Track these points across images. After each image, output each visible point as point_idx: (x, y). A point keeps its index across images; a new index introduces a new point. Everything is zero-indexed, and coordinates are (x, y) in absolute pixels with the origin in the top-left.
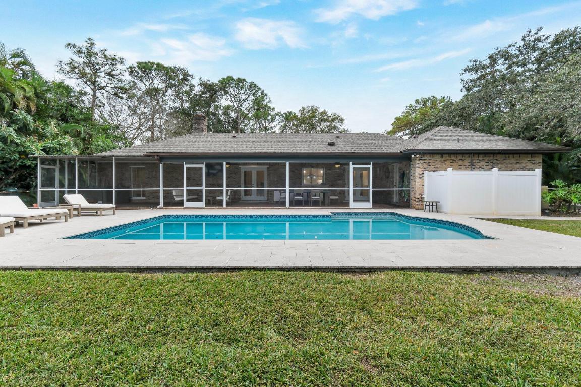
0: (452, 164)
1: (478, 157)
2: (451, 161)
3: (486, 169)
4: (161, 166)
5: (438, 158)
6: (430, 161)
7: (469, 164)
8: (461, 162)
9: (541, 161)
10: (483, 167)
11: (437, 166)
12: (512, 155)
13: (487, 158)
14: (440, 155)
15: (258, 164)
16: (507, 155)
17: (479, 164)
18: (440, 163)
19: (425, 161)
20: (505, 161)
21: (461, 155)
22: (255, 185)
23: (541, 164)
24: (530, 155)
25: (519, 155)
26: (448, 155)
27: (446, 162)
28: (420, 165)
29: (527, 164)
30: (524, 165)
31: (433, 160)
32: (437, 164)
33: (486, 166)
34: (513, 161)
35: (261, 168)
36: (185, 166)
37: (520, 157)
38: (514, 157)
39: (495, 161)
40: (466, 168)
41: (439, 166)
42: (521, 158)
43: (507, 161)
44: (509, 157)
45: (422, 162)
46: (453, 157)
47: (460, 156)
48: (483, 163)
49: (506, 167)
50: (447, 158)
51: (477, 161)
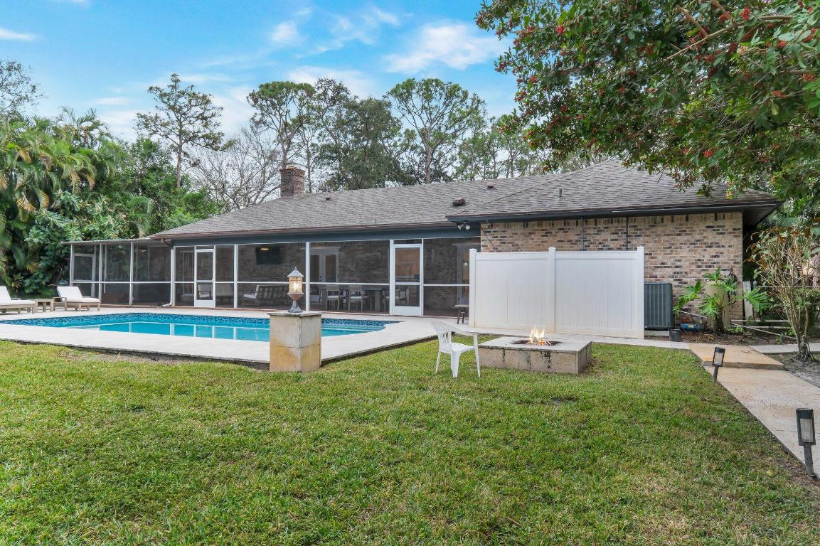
0: (545, 238)
1: (596, 224)
2: (543, 233)
3: (612, 246)
4: (173, 252)
5: (518, 228)
6: (503, 234)
7: (576, 238)
8: (561, 235)
9: (740, 226)
10: (606, 243)
11: (516, 242)
12: (669, 217)
13: (615, 224)
14: (522, 223)
15: (326, 244)
16: (659, 218)
17: (598, 237)
18: (522, 237)
19: (496, 234)
20: (654, 229)
21: (562, 222)
22: (324, 278)
23: (740, 233)
24: (713, 215)
25: (684, 216)
26: (536, 222)
27: (533, 236)
28: (487, 243)
29: (705, 234)
30: (698, 237)
31: (509, 232)
32: (516, 239)
33: (612, 240)
34: (671, 228)
35: (335, 251)
36: (196, 251)
37: (687, 219)
38: (673, 221)
39: (631, 231)
40: (573, 245)
41: (520, 243)
42: (690, 221)
43: (659, 229)
44: (662, 220)
45: (490, 237)
46: (546, 225)
47: (560, 224)
48: (606, 235)
49: (655, 242)
50: (536, 228)
51: (592, 231)
